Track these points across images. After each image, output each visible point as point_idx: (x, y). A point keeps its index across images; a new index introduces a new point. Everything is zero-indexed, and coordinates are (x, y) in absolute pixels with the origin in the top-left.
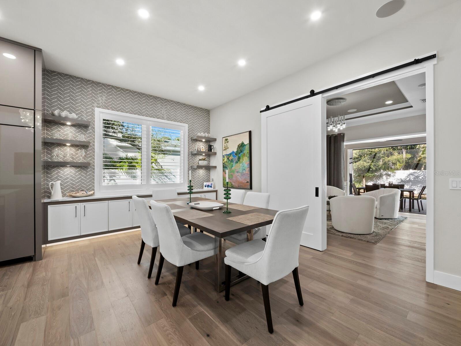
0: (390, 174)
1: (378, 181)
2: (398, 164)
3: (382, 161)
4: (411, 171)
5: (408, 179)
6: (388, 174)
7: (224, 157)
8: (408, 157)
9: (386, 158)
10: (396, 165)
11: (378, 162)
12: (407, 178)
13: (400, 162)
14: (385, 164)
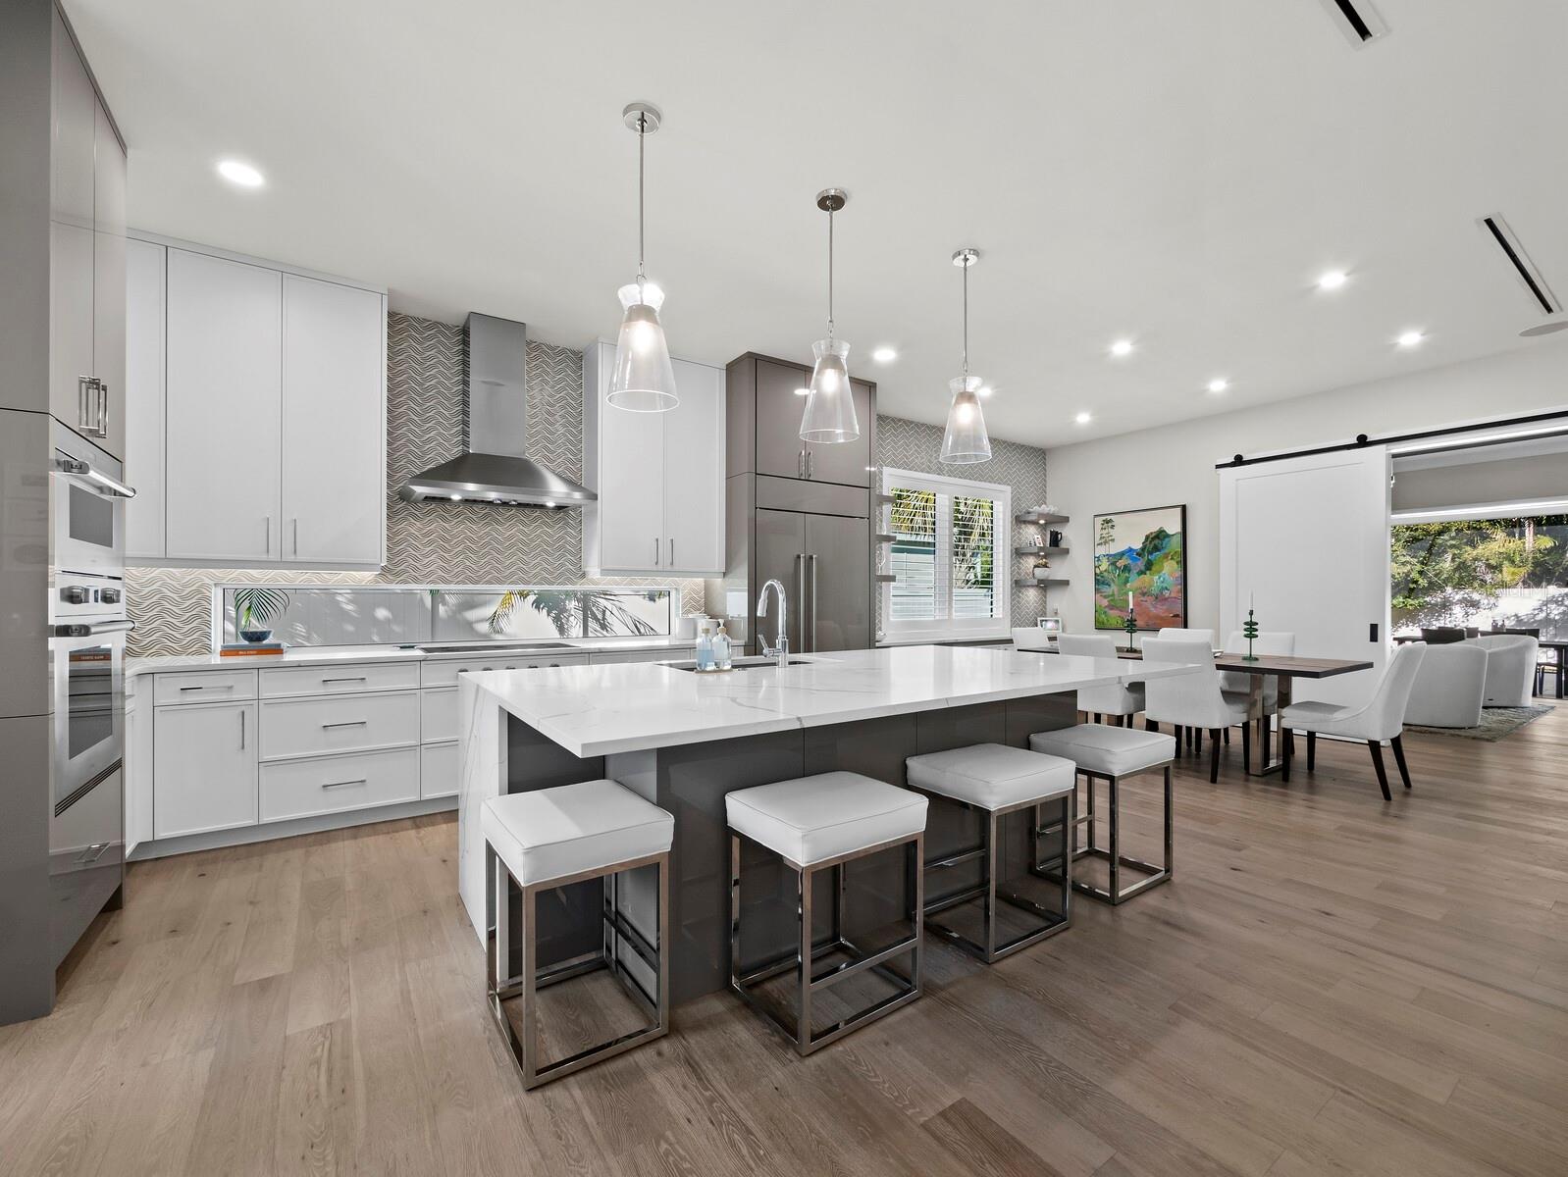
0: (1479, 602)
1: (1434, 623)
2: (1507, 568)
3: (1450, 559)
4: (1553, 590)
5: (1542, 615)
6: (1468, 601)
7: (1099, 560)
8: (1543, 547)
9: (1468, 548)
10: (1501, 571)
11: (1437, 564)
12: (1536, 612)
13: (1513, 562)
14: (1462, 567)
